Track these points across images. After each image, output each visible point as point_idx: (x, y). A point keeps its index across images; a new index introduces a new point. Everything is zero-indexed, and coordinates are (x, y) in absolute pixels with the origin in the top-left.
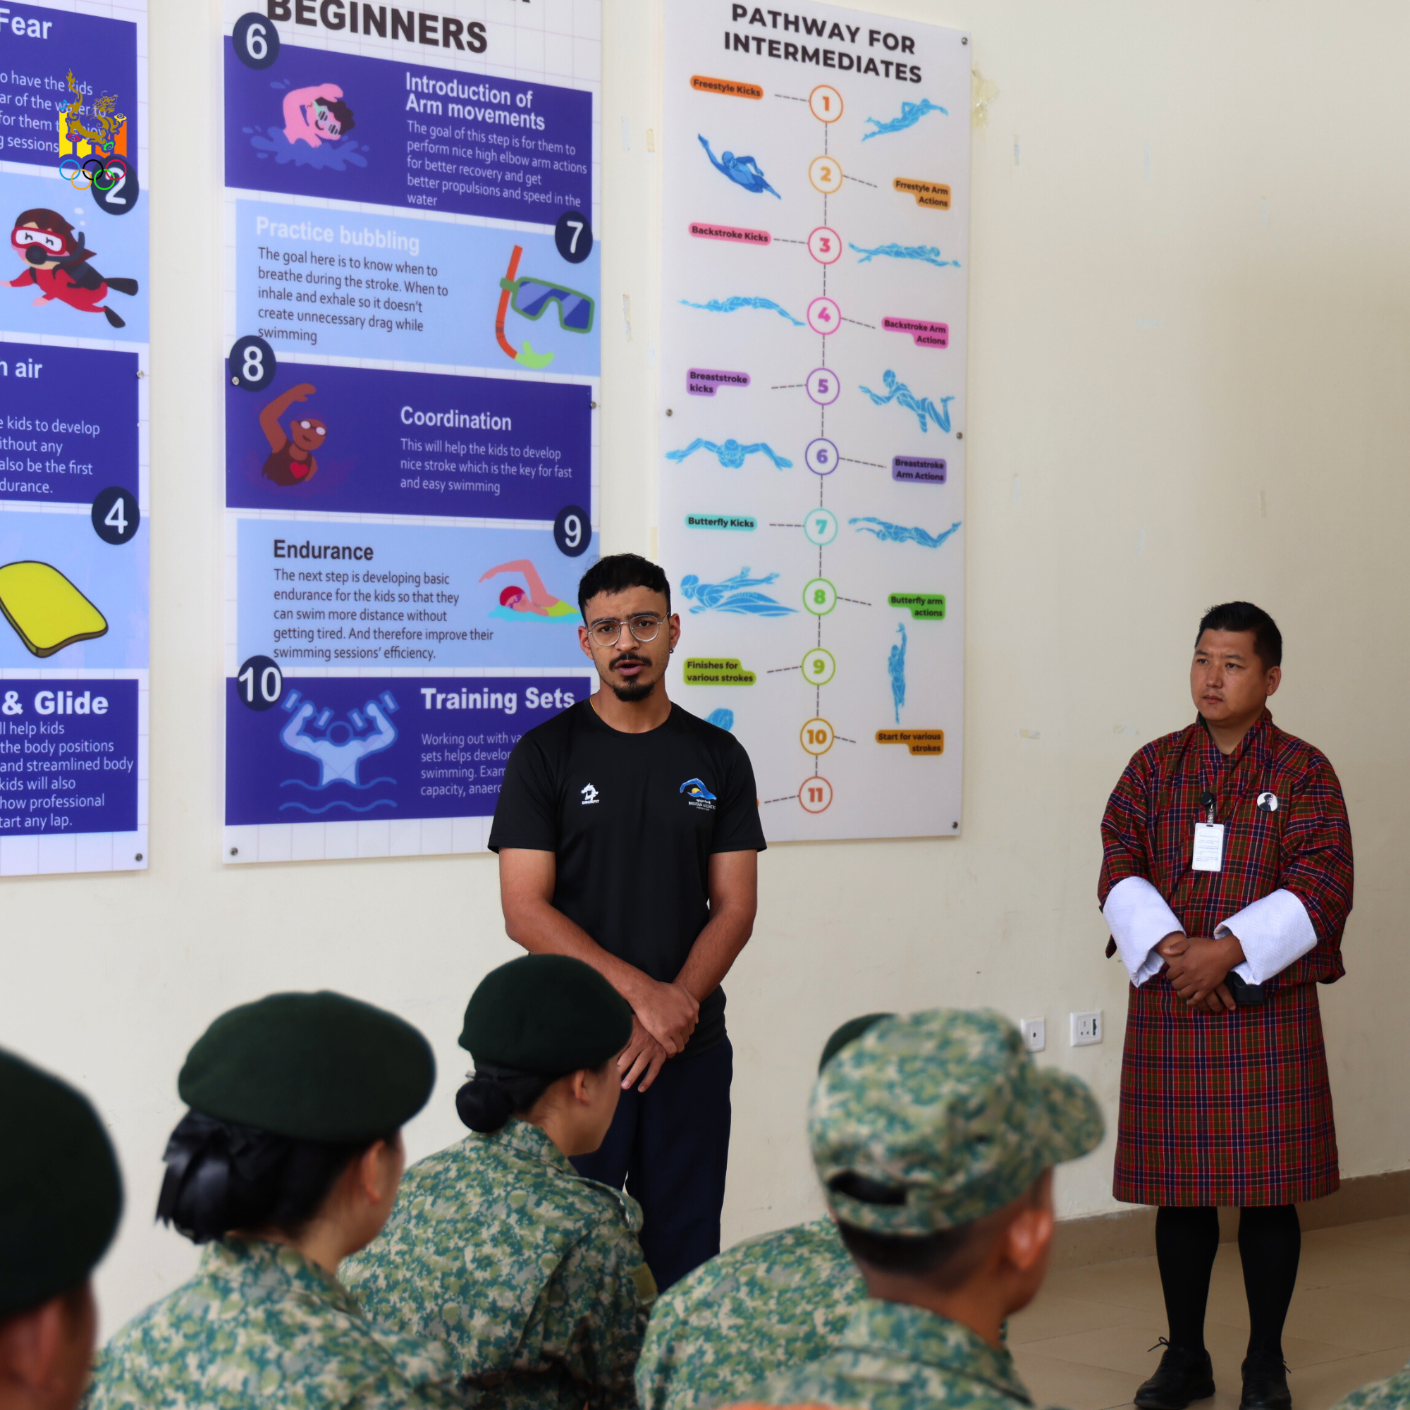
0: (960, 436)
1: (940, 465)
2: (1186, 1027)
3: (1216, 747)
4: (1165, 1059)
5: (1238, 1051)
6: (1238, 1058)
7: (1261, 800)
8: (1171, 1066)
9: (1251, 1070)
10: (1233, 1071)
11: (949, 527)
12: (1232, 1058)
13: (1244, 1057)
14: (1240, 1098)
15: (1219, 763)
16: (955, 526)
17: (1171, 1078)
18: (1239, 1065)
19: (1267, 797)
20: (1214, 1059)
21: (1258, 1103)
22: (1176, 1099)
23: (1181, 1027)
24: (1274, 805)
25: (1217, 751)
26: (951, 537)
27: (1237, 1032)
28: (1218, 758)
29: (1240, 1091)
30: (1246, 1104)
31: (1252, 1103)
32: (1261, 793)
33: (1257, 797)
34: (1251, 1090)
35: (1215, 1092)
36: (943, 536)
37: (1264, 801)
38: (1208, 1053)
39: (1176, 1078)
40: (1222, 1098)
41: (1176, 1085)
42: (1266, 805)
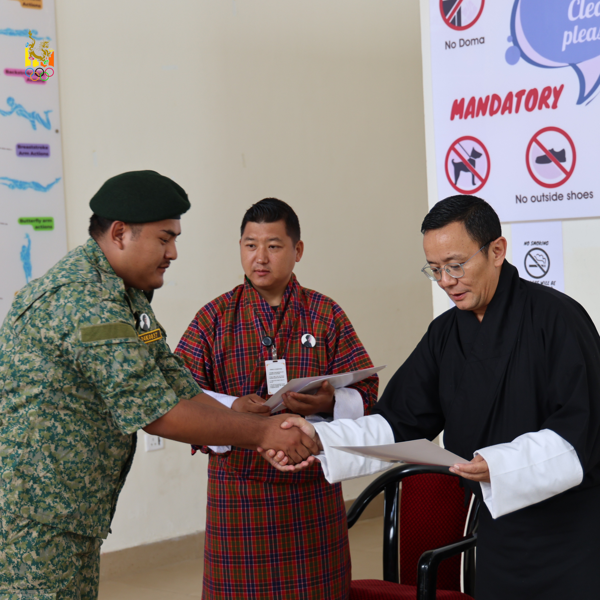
0: (57, 131)
1: (46, 147)
2: (260, 505)
3: (265, 302)
4: (245, 530)
5: (299, 519)
6: (299, 524)
7: (304, 340)
8: (249, 534)
9: (309, 532)
10: (296, 534)
11: (53, 180)
12: (295, 525)
13: (303, 523)
14: (302, 552)
15: (269, 312)
16: (57, 180)
17: (250, 543)
18: (300, 529)
19: (307, 337)
20: (282, 527)
21: (315, 555)
22: (255, 558)
23: (255, 505)
24: (313, 342)
25: (267, 305)
26: (55, 186)
27: (298, 505)
28: (268, 309)
29: (302, 548)
30: (307, 557)
31: (311, 556)
32: (303, 335)
33: (301, 337)
34: (310, 546)
35: (284, 550)
36: (50, 186)
37: (306, 340)
38: (278, 523)
39: (254, 543)
40: (289, 554)
41: (254, 547)
42: (308, 343)
